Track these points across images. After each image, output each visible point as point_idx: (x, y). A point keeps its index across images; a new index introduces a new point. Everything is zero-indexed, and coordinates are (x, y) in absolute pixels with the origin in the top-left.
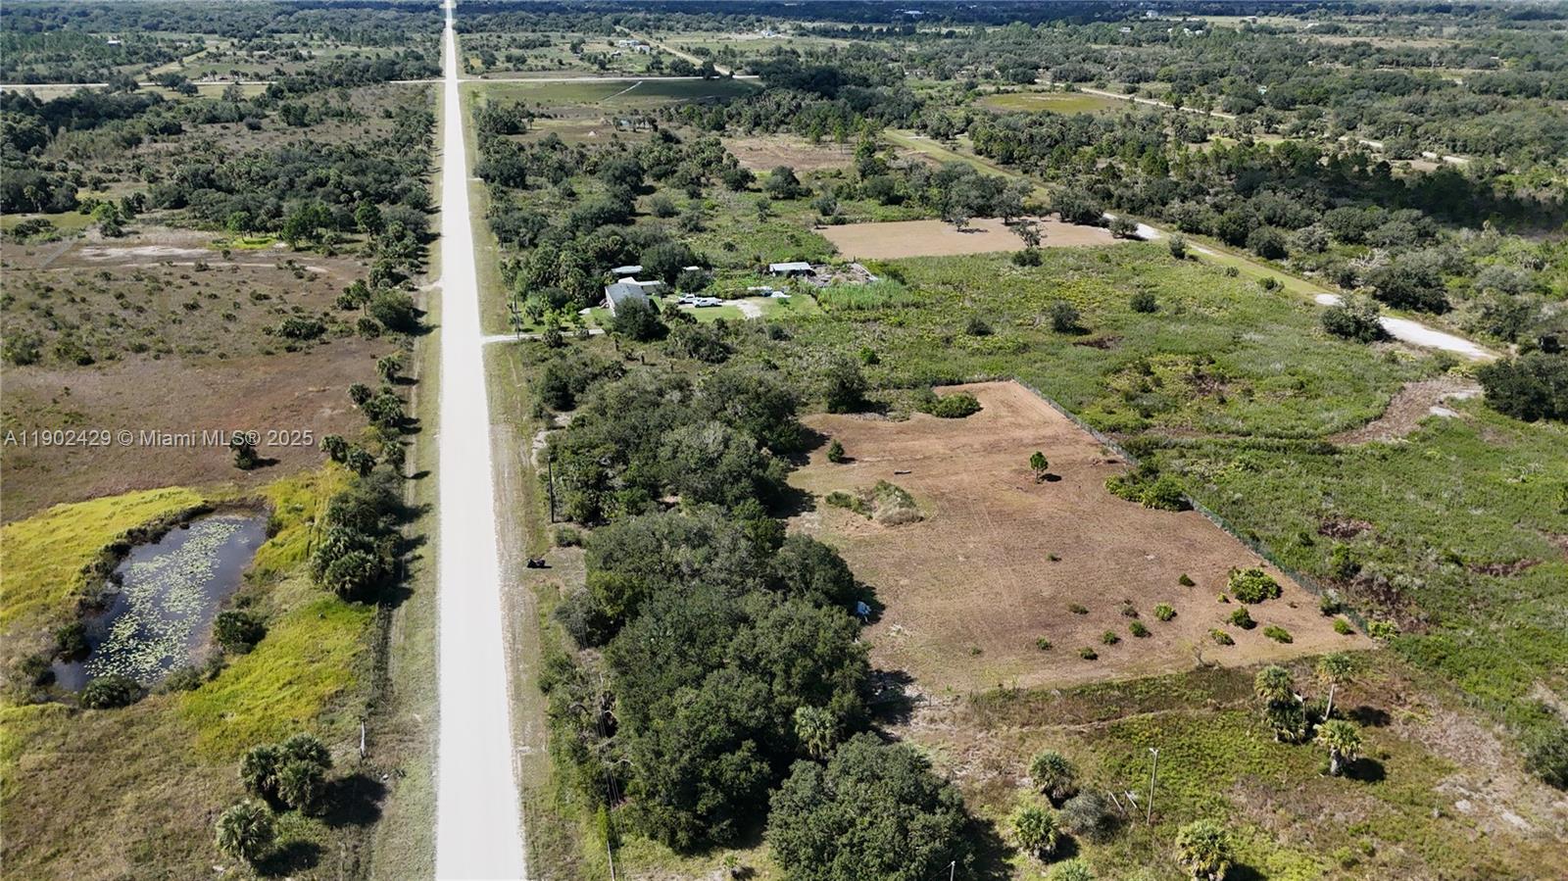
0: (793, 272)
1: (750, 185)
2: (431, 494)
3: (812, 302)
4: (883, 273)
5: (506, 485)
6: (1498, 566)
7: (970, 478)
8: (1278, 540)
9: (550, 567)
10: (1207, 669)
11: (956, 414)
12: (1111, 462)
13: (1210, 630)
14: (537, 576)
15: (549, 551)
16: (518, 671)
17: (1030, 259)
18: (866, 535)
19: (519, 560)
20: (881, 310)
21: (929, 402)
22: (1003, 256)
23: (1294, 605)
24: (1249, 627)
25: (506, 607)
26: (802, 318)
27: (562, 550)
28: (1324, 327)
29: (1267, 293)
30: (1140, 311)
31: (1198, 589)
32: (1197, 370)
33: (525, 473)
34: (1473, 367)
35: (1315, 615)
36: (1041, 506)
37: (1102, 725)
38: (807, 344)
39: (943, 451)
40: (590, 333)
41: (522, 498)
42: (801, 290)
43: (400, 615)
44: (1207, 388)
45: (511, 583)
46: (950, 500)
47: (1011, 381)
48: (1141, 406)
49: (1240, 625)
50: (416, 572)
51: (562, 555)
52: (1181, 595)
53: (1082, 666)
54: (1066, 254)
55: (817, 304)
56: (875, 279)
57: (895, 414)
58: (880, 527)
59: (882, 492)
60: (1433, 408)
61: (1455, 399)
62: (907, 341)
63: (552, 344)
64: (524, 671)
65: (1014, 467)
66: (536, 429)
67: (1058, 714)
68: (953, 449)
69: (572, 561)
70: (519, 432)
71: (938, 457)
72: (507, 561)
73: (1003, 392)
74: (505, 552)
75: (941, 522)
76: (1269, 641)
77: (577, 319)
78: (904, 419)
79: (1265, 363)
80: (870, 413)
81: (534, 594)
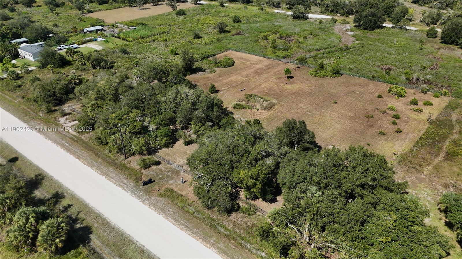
0: (97, 30)
1: (34, 5)
2: (33, 169)
3: (118, 39)
4: (138, 24)
5: (74, 149)
6: (432, 67)
7: (267, 85)
8: (381, 76)
9: (154, 181)
10: (431, 122)
11: (231, 65)
12: (298, 67)
13: (411, 109)
14: (153, 188)
15: (142, 173)
16: (214, 244)
17: (181, 13)
18: (266, 116)
19: (133, 184)
20: (153, 37)
21: (216, 63)
22: (169, 14)
23: (415, 94)
24: (417, 105)
25: (160, 212)
26: (125, 45)
27: (148, 170)
28: (293, 17)
29: (263, 12)
30: (237, 23)
31: (385, 98)
32: (280, 35)
33: (75, 140)
34: (342, 20)
35: (422, 95)
36: (303, 87)
37: (444, 154)
38: (140, 53)
39: (244, 79)
40: (29, 70)
41: (90, 153)
42: (108, 36)
43: (98, 245)
44: (289, 40)
45: (145, 198)
46: (273, 94)
47: (230, 51)
48: (281, 49)
49: (415, 104)
50: (77, 215)
51: (151, 173)
52: (385, 101)
53: (403, 136)
54: (189, 10)
55: (122, 40)
56: (134, 27)
57: (208, 70)
58: (266, 111)
59: (250, 98)
60: (347, 32)
61: (349, 29)
62: (178, 45)
63: (15, 78)
64: (217, 242)
65: (274, 77)
66: (55, 118)
67: (429, 156)
68: (246, 77)
69: (161, 174)
70: (47, 122)
71: (246, 81)
72: (127, 188)
73: (233, 54)
74: (120, 183)
75: (282, 103)
76: (428, 107)
77: (14, 66)
78: (215, 71)
79: (292, 30)
80: (199, 73)
81: (163, 198)
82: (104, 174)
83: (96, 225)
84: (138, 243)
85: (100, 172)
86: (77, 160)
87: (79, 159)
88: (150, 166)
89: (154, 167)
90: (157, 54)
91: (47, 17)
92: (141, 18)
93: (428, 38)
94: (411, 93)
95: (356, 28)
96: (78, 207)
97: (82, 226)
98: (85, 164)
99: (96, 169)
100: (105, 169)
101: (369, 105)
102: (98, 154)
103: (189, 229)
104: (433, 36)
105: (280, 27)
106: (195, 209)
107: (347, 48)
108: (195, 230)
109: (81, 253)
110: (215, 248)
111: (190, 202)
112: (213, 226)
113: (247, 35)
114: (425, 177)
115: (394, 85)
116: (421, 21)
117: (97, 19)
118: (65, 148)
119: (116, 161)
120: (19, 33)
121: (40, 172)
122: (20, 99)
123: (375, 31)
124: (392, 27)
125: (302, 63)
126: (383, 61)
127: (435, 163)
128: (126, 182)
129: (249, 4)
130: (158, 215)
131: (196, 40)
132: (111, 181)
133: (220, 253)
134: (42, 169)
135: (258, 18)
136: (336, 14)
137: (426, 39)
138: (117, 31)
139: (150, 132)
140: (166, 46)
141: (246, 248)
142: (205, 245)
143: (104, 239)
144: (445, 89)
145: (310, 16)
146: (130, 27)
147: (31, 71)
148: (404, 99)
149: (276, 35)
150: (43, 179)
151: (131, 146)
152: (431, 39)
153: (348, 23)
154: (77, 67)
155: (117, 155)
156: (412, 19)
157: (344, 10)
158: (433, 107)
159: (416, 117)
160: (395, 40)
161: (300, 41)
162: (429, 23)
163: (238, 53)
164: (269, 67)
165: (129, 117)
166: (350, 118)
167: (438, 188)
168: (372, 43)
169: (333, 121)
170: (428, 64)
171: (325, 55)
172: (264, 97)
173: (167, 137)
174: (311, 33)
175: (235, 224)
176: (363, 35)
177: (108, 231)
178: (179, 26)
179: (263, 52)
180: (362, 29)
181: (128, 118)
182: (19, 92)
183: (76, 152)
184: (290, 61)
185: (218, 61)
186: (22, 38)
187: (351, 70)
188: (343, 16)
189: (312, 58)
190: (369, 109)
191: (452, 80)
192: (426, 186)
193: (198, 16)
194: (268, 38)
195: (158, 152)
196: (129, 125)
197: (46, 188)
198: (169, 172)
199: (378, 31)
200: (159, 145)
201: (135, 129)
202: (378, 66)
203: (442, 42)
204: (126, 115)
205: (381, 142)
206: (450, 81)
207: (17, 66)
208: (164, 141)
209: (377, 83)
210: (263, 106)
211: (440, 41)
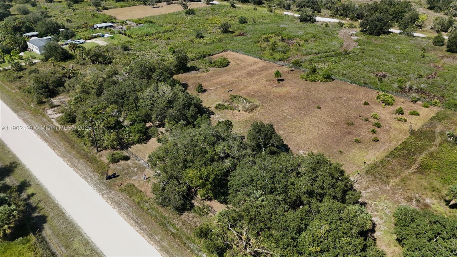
0: (106, 27)
2: (10, 157)
3: (124, 36)
4: (146, 22)
5: (52, 140)
6: (430, 76)
7: (255, 87)
8: (373, 83)
9: (119, 176)
10: (412, 132)
11: (225, 65)
12: (292, 70)
13: (395, 118)
14: (116, 183)
15: (109, 167)
16: (158, 242)
17: (191, 12)
18: (245, 118)
19: (98, 177)
20: (157, 35)
21: (211, 63)
22: (180, 13)
23: (403, 103)
24: (403, 114)
25: (115, 206)
26: (129, 42)
27: (116, 165)
28: (299, 20)
29: (272, 14)
30: (243, 23)
31: (372, 105)
32: (282, 37)
33: (57, 131)
34: (349, 24)
35: (412, 104)
36: (290, 91)
37: (416, 166)
38: (140, 51)
39: (235, 80)
40: (33, 62)
41: (67, 144)
42: (116, 33)
43: (49, 235)
44: (290, 42)
45: (105, 191)
46: (259, 96)
47: (229, 51)
48: (280, 51)
49: (401, 114)
50: (37, 204)
51: (119, 167)
52: (370, 109)
53: (379, 145)
54: (200, 10)
55: (127, 36)
56: (142, 25)
57: (202, 70)
58: (247, 113)
59: (234, 99)
60: (352, 37)
61: (354, 34)
62: (179, 44)
63: (18, 70)
64: (161, 240)
65: (265, 79)
66: (44, 109)
67: (399, 167)
68: (237, 78)
69: (127, 169)
70: (35, 113)
71: (236, 82)
72: (91, 180)
73: (230, 55)
74: (85, 176)
75: (266, 105)
76: (414, 117)
77: (21, 58)
78: (208, 71)
79: (296, 32)
80: (192, 72)
81: (123, 193)
82: (73, 165)
83: (52, 215)
84: (85, 235)
85: (69, 164)
86: (52, 151)
87: (54, 150)
88: (118, 161)
89: (122, 162)
90: (157, 51)
91: (64, 12)
92: (151, 16)
93: (435, 45)
94: (401, 102)
95: (361, 33)
96: (40, 197)
97: (39, 215)
98: (58, 155)
99: (67, 160)
100: (75, 161)
101: (352, 112)
102: (73, 146)
103: (139, 225)
104: (439, 44)
105: (285, 29)
106: (150, 206)
107: (347, 53)
108: (144, 226)
109: (29, 241)
110: (158, 245)
111: (147, 198)
112: (163, 224)
113: (250, 36)
114: (389, 188)
115: (384, 92)
116: (432, 28)
117: (110, 16)
118: (44, 138)
119: (89, 154)
120: (32, 27)
121: (15, 160)
122: (18, 90)
123: (380, 36)
124: (400, 33)
125: (296, 66)
126: (380, 67)
127: (403, 175)
128: (91, 175)
129: (260, 5)
130: (112, 209)
131: (198, 39)
132: (78, 173)
133: (161, 251)
134: (17, 158)
135: (265, 19)
136: (345, 18)
137: (432, 47)
138: (125, 27)
139: (125, 128)
140: (167, 44)
141: (189, 248)
142: (149, 242)
143: (56, 229)
144: (437, 99)
145: (318, 18)
146: (138, 25)
147: (35, 63)
148: (391, 107)
149: (278, 37)
150: (16, 167)
151: (103, 140)
152: (438, 47)
153: (355, 27)
154: (78, 61)
155: (90, 148)
156: (423, 26)
157: (353, 14)
158: (419, 117)
159: (398, 126)
160: (399, 46)
161: (301, 44)
162: (439, 30)
163: (236, 54)
164: (264, 69)
165: (105, 112)
166: (329, 124)
167: (400, 201)
168: (373, 49)
169: (311, 126)
170: (426, 73)
171: (322, 59)
172: (249, 99)
173: (141, 133)
174: (314, 36)
175: (184, 223)
176: (367, 41)
177: (61, 221)
178: (185, 25)
179: (260, 54)
180: (367, 34)
181: (103, 112)
182: (18, 84)
183: (53, 143)
184: (284, 64)
185: (213, 61)
186: (34, 31)
187: (344, 75)
188: (352, 20)
189: (308, 62)
190: (352, 116)
191: (448, 90)
192: (388, 197)
193: (207, 15)
194: (269, 39)
195: (131, 147)
196: (103, 120)
197: (16, 176)
198: (135, 167)
199: (384, 36)
200: (132, 140)
201: (109, 124)
202: (374, 72)
203: (448, 51)
204: (103, 110)
205: (354, 150)
206: (445, 91)
207: (23, 58)
208: (137, 137)
209: (367, 89)
210: (245, 107)
211: (447, 49)
